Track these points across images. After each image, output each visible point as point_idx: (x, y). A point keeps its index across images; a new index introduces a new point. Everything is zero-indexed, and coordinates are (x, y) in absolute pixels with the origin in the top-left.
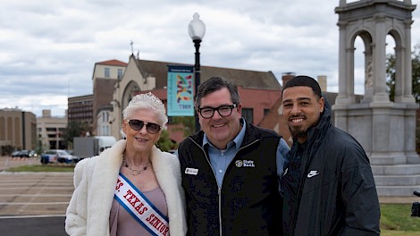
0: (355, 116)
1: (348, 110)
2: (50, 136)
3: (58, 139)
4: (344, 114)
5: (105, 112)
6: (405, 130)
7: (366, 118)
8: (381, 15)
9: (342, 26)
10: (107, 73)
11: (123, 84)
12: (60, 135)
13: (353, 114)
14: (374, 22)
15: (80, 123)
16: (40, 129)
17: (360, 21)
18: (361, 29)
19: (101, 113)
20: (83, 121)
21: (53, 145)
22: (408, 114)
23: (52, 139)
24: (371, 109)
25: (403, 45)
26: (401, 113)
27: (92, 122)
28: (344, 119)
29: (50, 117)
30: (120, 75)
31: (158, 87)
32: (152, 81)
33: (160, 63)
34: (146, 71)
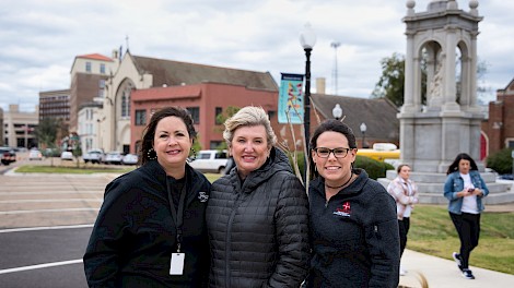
0: (423, 125)
1: (415, 119)
2: (18, 133)
3: (27, 136)
4: (411, 122)
5: (89, 109)
6: (471, 139)
7: (435, 127)
8: (454, 26)
9: (411, 35)
10: (88, 68)
11: (116, 82)
12: (29, 132)
13: (420, 122)
14: (445, 33)
15: (55, 120)
16: (7, 125)
17: (430, 32)
18: (430, 39)
19: (84, 110)
20: (58, 118)
21: (21, 143)
22: (474, 123)
23: (19, 136)
24: (440, 118)
25: (469, 56)
26: (467, 122)
27: (68, 119)
28: (411, 127)
29: (18, 112)
30: (102, 70)
31: (156, 83)
32: (149, 78)
33: (157, 60)
34: (142, 67)
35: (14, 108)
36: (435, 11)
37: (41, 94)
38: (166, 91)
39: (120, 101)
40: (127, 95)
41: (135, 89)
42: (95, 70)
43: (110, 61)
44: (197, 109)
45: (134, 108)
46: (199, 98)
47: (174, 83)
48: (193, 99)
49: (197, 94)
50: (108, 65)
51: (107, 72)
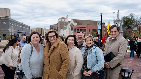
5: (63, 29)
11: (70, 24)
26: (121, 33)
27: (57, 31)
30: (65, 20)
31: (78, 25)
35: (45, 28)
37: (51, 25)
39: (71, 28)
41: (74, 26)
42: (63, 21)
43: (66, 18)
44: (86, 29)
45: (74, 29)
47: (81, 25)
48: (85, 27)
50: (66, 19)
51: (66, 21)
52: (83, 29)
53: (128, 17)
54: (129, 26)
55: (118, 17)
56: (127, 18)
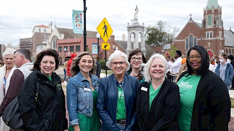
4: (129, 52)
10: (40, 30)
11: (52, 36)
14: (136, 31)
18: (133, 32)
19: (39, 46)
20: (28, 49)
22: (144, 52)
27: (32, 49)
29: (11, 47)
30: (45, 31)
31: (65, 38)
32: (63, 36)
33: (66, 29)
34: (61, 32)
36: (134, 25)
37: (20, 40)
38: (69, 40)
39: (53, 43)
40: (55, 41)
41: (58, 39)
42: (42, 31)
43: (48, 27)
44: (80, 46)
45: (58, 46)
46: (80, 43)
47: (71, 37)
48: (78, 43)
49: (79, 41)
50: (47, 29)
51: (47, 32)
52: (75, 45)
53: (155, 28)
54: (157, 43)
55: (136, 19)
56: (153, 29)
